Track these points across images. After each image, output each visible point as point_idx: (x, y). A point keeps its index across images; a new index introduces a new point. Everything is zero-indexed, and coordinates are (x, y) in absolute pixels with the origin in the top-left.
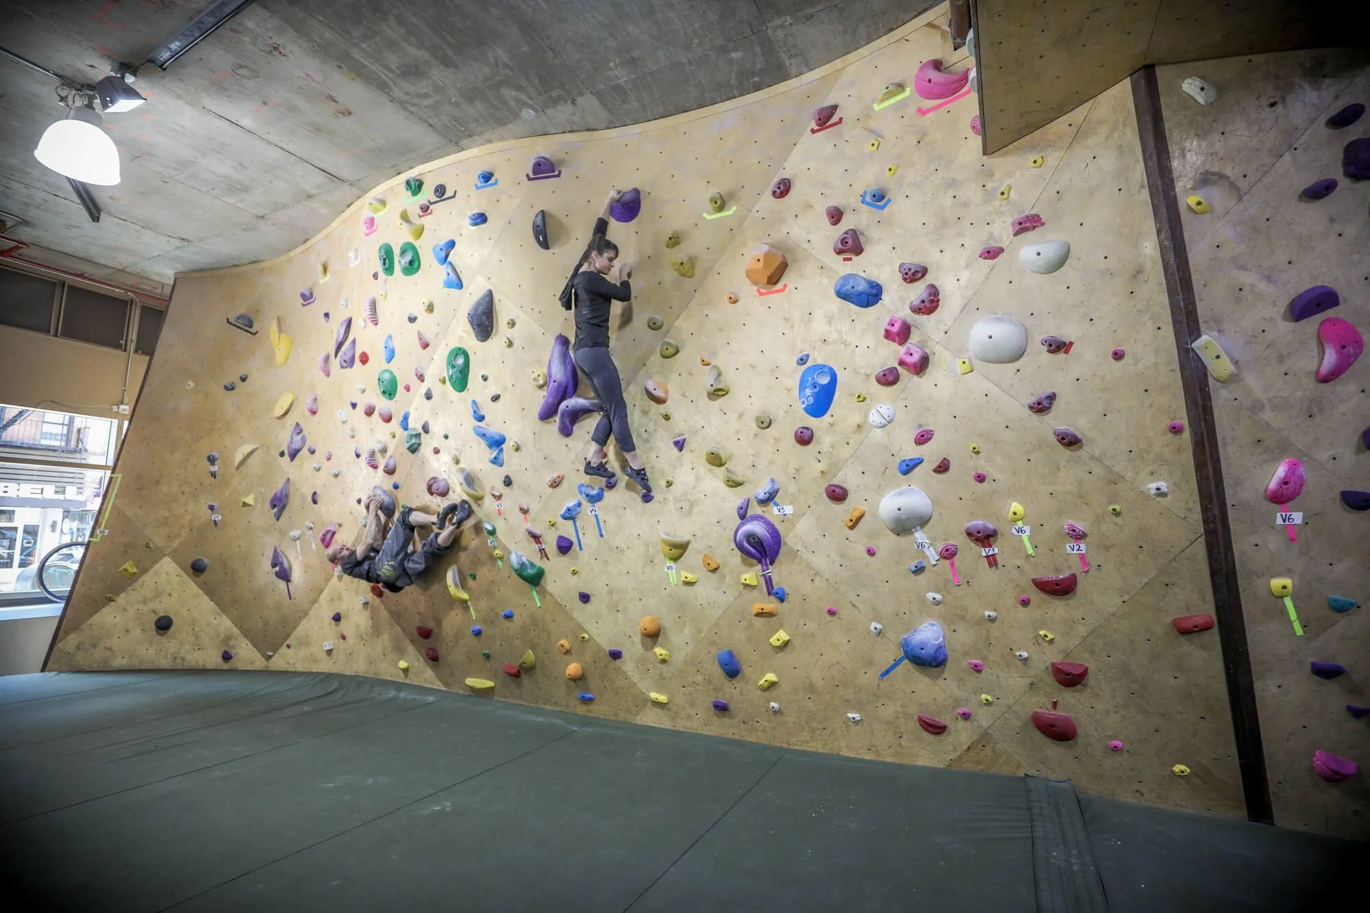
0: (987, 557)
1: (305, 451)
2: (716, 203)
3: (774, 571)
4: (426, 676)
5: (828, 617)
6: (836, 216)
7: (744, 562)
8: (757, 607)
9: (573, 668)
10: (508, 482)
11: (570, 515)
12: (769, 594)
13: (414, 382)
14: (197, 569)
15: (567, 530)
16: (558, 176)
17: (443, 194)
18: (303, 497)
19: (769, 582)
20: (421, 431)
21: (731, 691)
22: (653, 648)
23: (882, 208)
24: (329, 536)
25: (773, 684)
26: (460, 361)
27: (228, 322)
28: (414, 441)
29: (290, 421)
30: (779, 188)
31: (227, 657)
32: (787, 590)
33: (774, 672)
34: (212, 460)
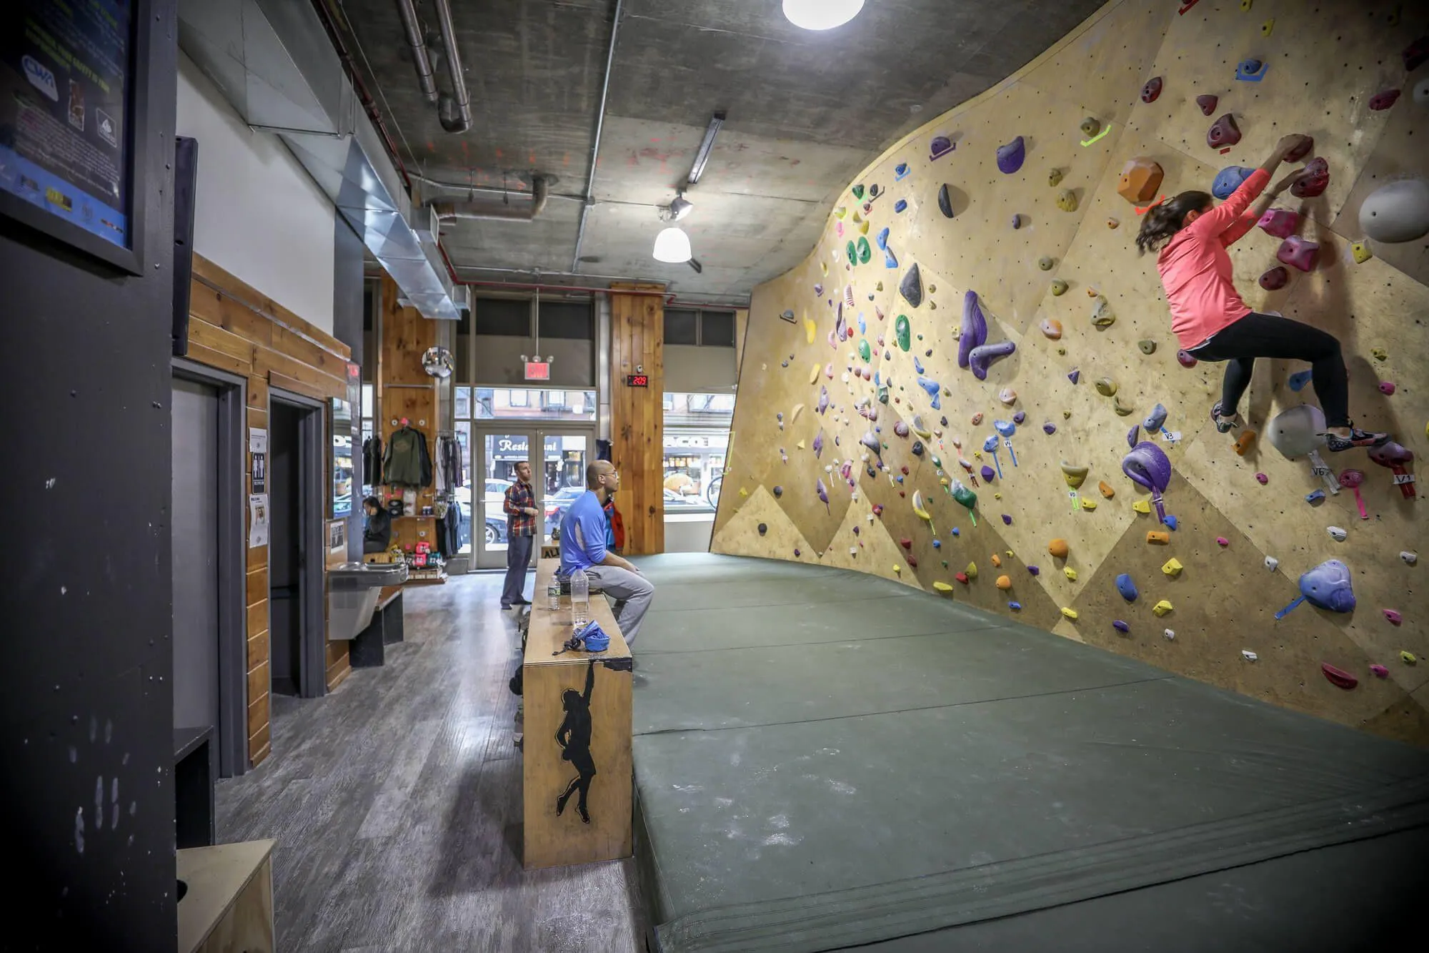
0: (1402, 486)
1: (829, 407)
2: (1089, 128)
3: (1164, 499)
4: (910, 579)
5: (1220, 549)
6: (1209, 104)
7: (1137, 490)
8: (1150, 535)
9: (1002, 580)
10: (944, 423)
11: (990, 449)
12: (1161, 521)
13: (878, 347)
14: (777, 493)
15: (989, 461)
16: (954, 148)
17: (877, 192)
18: (831, 440)
19: (1161, 510)
20: (886, 385)
21: (1130, 614)
22: (1063, 567)
23: (1259, 78)
24: (847, 469)
25: (1168, 612)
26: (903, 326)
27: (781, 318)
28: (883, 394)
29: (819, 384)
30: (1147, 92)
31: (797, 554)
32: (1179, 519)
33: (1168, 600)
34: (779, 418)
